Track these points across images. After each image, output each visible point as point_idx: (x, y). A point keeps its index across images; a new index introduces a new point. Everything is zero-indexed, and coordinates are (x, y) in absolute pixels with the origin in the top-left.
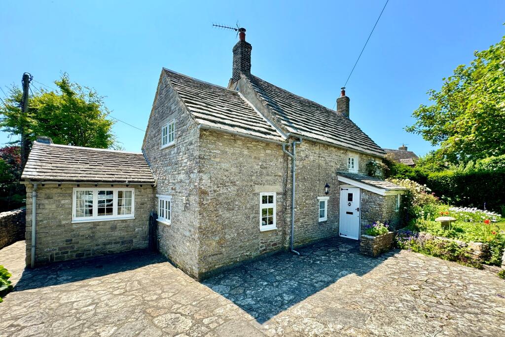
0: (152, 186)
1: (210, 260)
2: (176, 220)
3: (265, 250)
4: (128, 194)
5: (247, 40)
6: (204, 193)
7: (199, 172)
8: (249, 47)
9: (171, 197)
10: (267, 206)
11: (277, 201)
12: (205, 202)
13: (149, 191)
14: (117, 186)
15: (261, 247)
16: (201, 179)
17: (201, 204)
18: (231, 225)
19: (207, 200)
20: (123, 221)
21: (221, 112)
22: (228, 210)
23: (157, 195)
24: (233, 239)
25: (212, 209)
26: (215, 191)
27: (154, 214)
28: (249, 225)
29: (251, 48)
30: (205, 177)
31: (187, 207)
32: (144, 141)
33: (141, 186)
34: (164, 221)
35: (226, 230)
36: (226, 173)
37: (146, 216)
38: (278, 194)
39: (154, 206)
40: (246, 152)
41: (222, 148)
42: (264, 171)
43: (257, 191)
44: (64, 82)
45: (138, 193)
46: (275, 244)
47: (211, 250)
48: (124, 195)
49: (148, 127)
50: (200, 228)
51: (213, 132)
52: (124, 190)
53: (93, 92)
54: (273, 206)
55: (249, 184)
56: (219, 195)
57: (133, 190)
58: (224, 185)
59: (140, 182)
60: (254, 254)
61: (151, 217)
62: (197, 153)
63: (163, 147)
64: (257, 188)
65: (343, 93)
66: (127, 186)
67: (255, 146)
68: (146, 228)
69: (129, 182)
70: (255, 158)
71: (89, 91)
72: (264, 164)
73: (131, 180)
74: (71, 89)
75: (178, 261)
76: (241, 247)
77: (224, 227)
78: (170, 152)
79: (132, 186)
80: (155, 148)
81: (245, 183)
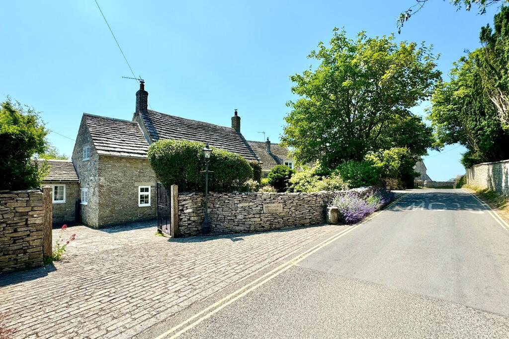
0: (78, 183)
1: (105, 219)
2: (89, 202)
3: (141, 217)
4: (61, 188)
5: (145, 89)
6: (102, 186)
7: (99, 176)
8: (146, 93)
9: (87, 189)
10: (145, 193)
11: (151, 191)
12: (102, 191)
13: (76, 186)
14: (54, 183)
15: (140, 215)
16: (100, 180)
17: (100, 192)
18: (119, 203)
19: (103, 190)
20: (58, 204)
21: (115, 143)
22: (117, 195)
23: (81, 189)
24: (120, 210)
25: (106, 194)
26: (108, 185)
27: (78, 200)
28: (131, 203)
29: (147, 94)
30: (102, 179)
31: (94, 194)
32: (73, 153)
33: (70, 183)
34: (84, 203)
35: (115, 205)
36: (115, 176)
37: (73, 202)
38: (152, 187)
39: (79, 195)
40: (128, 165)
41: (113, 164)
42: (141, 174)
43: (136, 185)
44: (8, 104)
45: (68, 187)
46: (150, 215)
47: (105, 215)
48: (58, 188)
49: (76, 144)
50: (99, 203)
51: (106, 156)
52: (58, 185)
53: (31, 109)
54: (149, 193)
55: (131, 181)
56: (111, 187)
57: (64, 185)
58: (114, 182)
59: (69, 181)
60: (134, 219)
61: (76, 202)
62: (98, 167)
63: (84, 160)
64: (136, 184)
65: (236, 113)
66: (61, 183)
67: (134, 161)
68: (73, 209)
69: (62, 180)
70: (135, 167)
71: (28, 108)
72: (142, 171)
73: (63, 179)
74: (13, 108)
75: (90, 223)
76: (125, 214)
77: (114, 204)
78: (87, 163)
79: (64, 183)
80: (80, 159)
81: (128, 181)
